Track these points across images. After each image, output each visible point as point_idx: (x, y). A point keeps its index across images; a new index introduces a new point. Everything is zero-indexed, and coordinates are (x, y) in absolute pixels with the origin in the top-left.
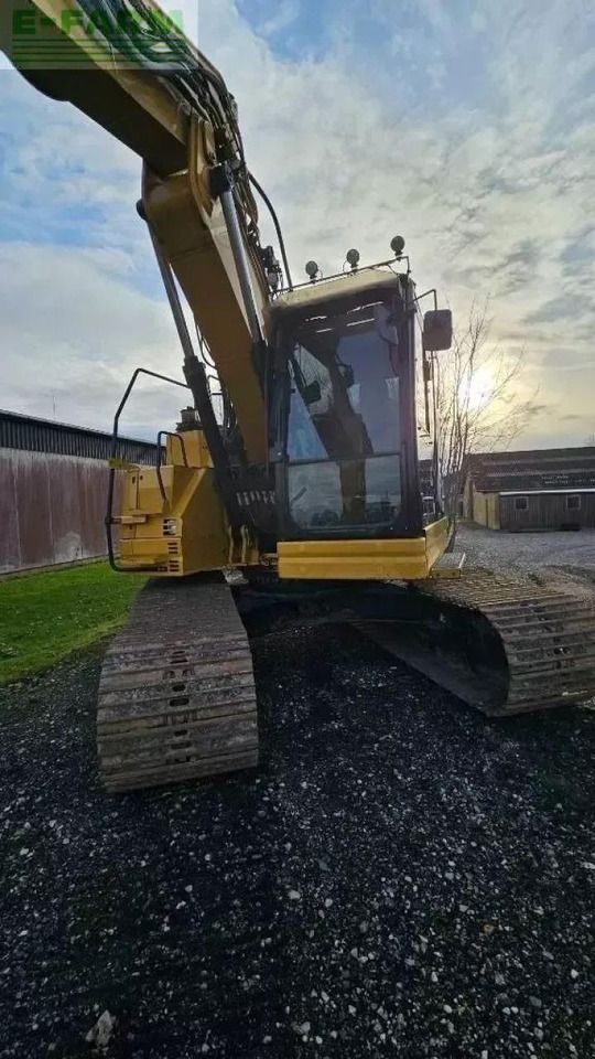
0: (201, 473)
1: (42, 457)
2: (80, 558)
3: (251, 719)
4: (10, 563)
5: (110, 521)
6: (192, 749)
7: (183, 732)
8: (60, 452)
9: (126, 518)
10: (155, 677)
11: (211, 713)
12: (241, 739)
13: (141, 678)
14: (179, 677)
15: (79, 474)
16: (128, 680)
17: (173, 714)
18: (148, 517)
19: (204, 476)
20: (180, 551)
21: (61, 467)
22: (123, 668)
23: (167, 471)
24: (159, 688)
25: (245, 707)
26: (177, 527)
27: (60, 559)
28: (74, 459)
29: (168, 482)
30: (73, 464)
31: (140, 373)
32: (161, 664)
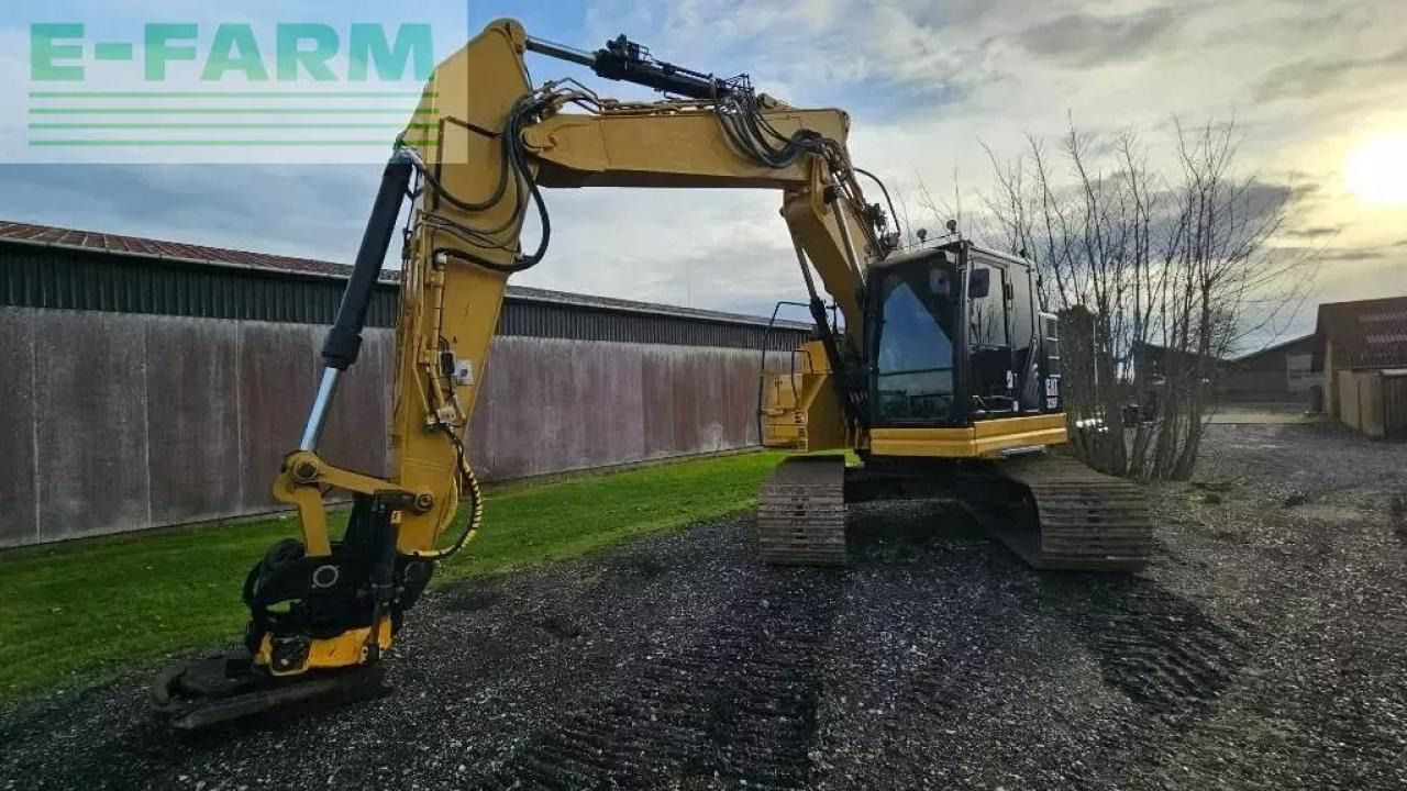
0: (823, 379)
1: (691, 350)
2: (722, 448)
3: (840, 529)
4: (667, 450)
5: (760, 413)
6: (806, 541)
7: (800, 530)
8: (705, 343)
9: (771, 411)
10: (788, 500)
11: (817, 522)
12: (835, 541)
13: (779, 500)
14: (800, 501)
15: (722, 364)
16: (773, 500)
17: (796, 520)
18: (785, 410)
19: (825, 381)
20: (806, 434)
21: (707, 358)
22: (771, 494)
23: (798, 376)
24: (789, 505)
25: (838, 523)
26: (805, 419)
27: (705, 448)
28: (719, 350)
29: (799, 384)
30: (717, 356)
31: (781, 305)
32: (790, 494)
